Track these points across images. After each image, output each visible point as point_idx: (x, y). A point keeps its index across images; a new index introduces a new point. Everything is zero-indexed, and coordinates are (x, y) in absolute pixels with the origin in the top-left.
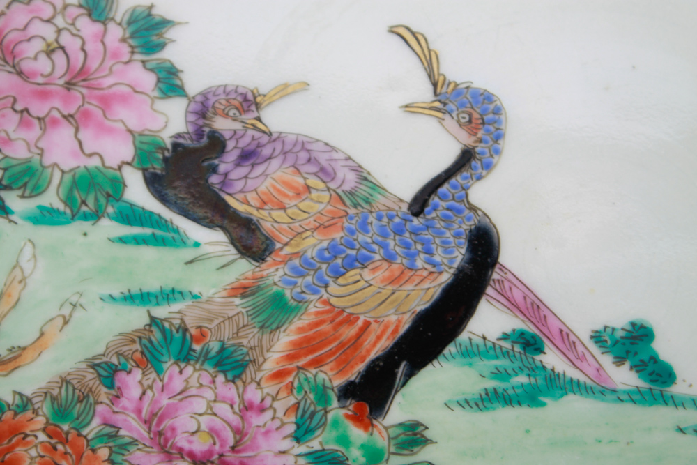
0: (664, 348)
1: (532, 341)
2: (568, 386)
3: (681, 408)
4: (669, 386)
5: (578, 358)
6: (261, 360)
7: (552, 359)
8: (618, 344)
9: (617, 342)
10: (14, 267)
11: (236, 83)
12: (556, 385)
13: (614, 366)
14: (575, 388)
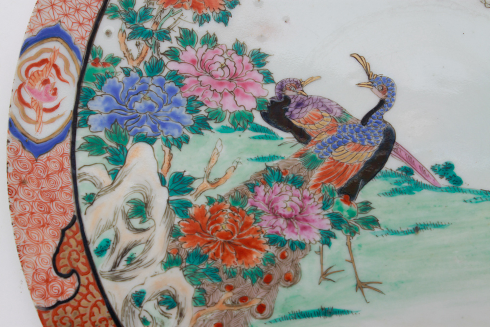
0: (458, 171)
1: (409, 170)
2: (423, 186)
3: (465, 193)
4: (460, 185)
5: (426, 176)
6: (308, 180)
7: (417, 177)
8: (441, 171)
9: (441, 170)
10: (215, 149)
11: (294, 77)
12: (419, 186)
13: (440, 179)
14: (426, 187)
